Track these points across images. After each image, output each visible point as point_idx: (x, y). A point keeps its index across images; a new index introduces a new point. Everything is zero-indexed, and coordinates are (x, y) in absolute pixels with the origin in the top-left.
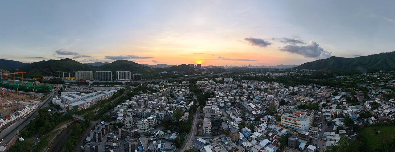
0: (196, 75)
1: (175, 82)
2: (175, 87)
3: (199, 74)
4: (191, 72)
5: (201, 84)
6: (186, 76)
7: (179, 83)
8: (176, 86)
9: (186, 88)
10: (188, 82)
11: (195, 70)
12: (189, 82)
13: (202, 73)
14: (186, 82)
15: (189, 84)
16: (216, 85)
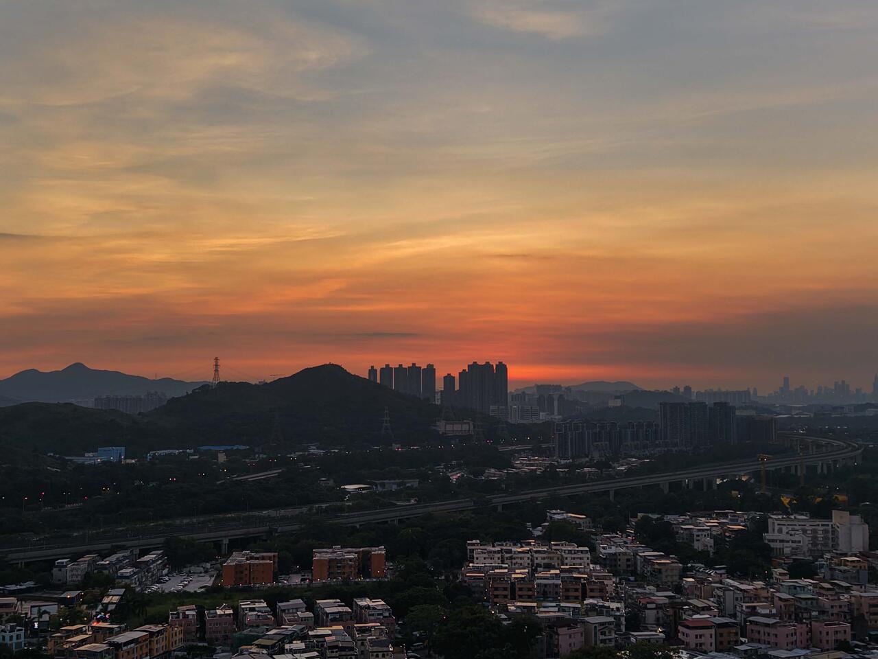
0: (454, 477)
1: (237, 558)
2: (245, 605)
3: (492, 473)
4: (396, 447)
5: (519, 573)
6: (355, 495)
7: (284, 568)
8: (252, 594)
9: (358, 615)
10: (379, 551)
11: (443, 427)
12: (389, 557)
13: (524, 464)
14: (350, 555)
15: (385, 571)
16: (679, 589)
